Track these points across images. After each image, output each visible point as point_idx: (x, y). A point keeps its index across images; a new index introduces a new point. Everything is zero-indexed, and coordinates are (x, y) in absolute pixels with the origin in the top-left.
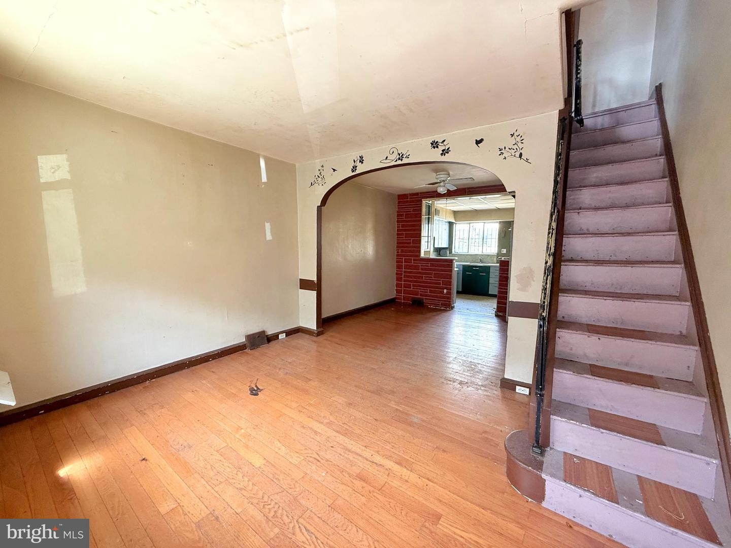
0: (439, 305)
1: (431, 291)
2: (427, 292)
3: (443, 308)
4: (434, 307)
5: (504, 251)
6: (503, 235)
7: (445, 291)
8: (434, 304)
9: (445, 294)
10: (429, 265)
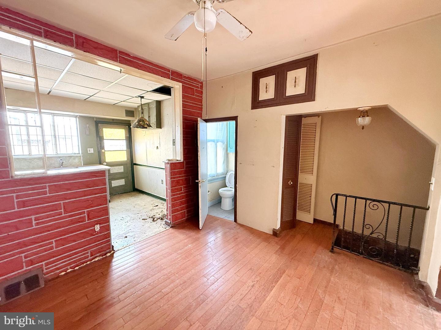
0: (87, 257)
1: (62, 243)
2: (51, 248)
3: (96, 259)
4: (77, 268)
5: (91, 151)
6: (88, 133)
7: (97, 228)
8: (75, 262)
9: (98, 233)
10: (47, 190)
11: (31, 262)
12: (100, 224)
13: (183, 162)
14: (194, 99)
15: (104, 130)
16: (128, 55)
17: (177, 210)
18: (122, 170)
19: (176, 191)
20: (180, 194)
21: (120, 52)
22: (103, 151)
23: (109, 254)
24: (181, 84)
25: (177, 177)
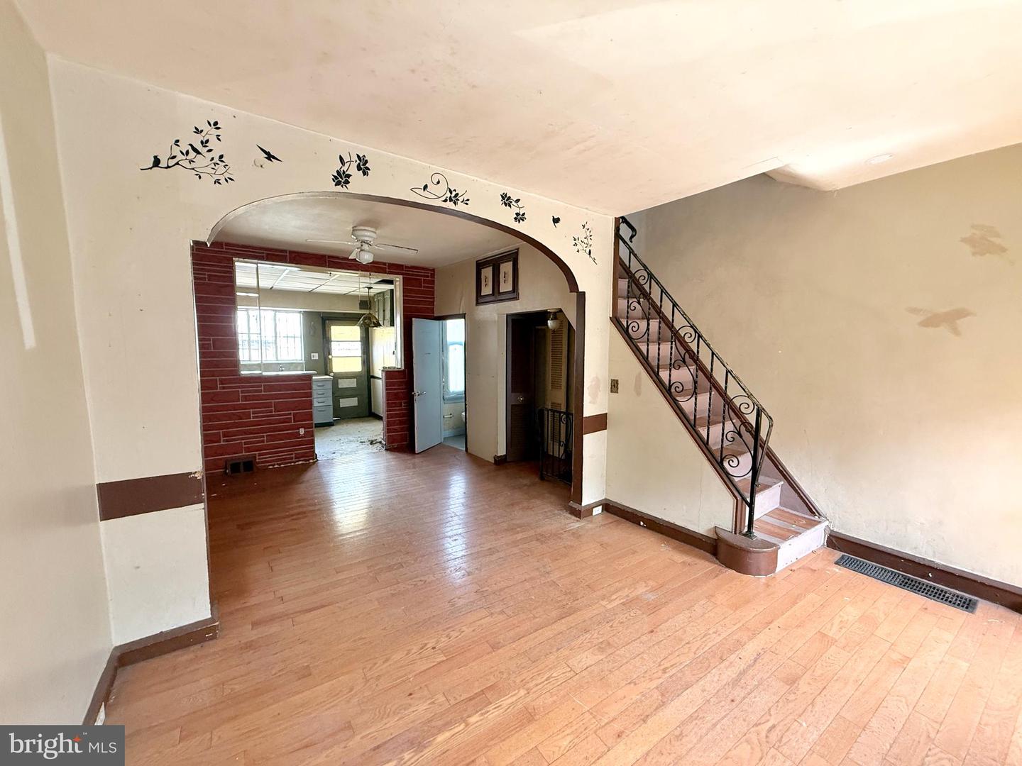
0: (292, 458)
1: (271, 438)
2: (263, 441)
3: (300, 462)
4: (282, 466)
5: (315, 356)
6: (312, 333)
7: (302, 431)
8: (281, 460)
9: (302, 437)
10: (262, 388)
11: (248, 450)
12: (305, 428)
13: (404, 371)
14: (423, 293)
15: (333, 328)
16: (337, 258)
17: (395, 431)
18: (354, 385)
19: (394, 405)
20: (399, 410)
21: (330, 257)
22: (330, 357)
23: (311, 461)
24: (401, 277)
25: (395, 389)
